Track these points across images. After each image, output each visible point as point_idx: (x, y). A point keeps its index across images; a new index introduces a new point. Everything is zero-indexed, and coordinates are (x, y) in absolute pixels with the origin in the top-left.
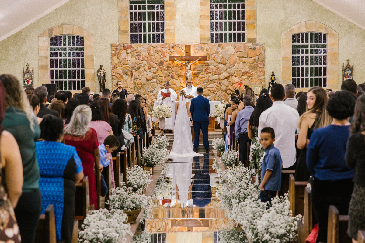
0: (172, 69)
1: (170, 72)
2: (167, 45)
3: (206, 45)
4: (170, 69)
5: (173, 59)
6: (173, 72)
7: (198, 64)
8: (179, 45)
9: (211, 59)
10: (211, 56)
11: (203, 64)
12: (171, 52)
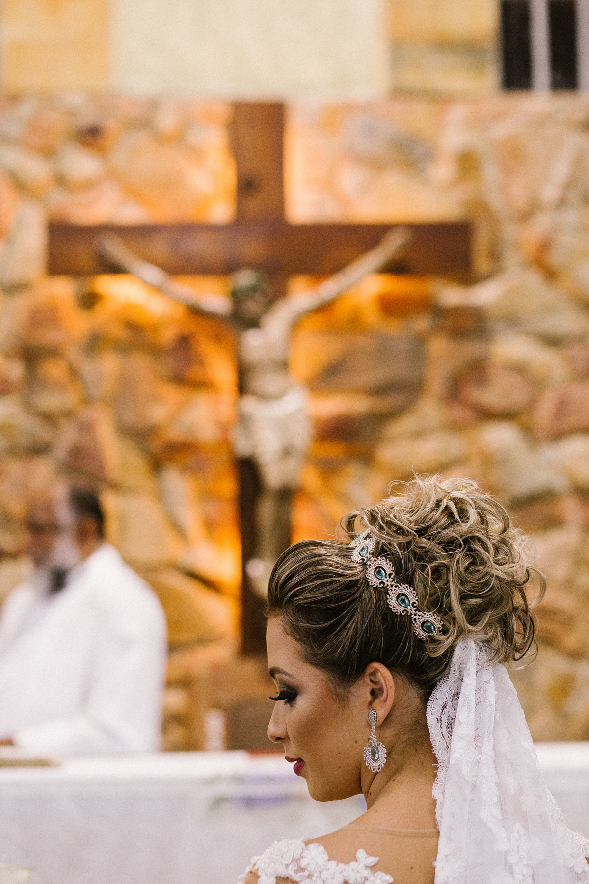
0: (74, 373)
1: (50, 401)
2: (26, 109)
3: (458, 113)
4: (54, 370)
5: (83, 255)
6: (87, 400)
7: (372, 317)
8: (154, 104)
9: (513, 260)
10: (511, 231)
11: (422, 323)
12: (61, 181)
